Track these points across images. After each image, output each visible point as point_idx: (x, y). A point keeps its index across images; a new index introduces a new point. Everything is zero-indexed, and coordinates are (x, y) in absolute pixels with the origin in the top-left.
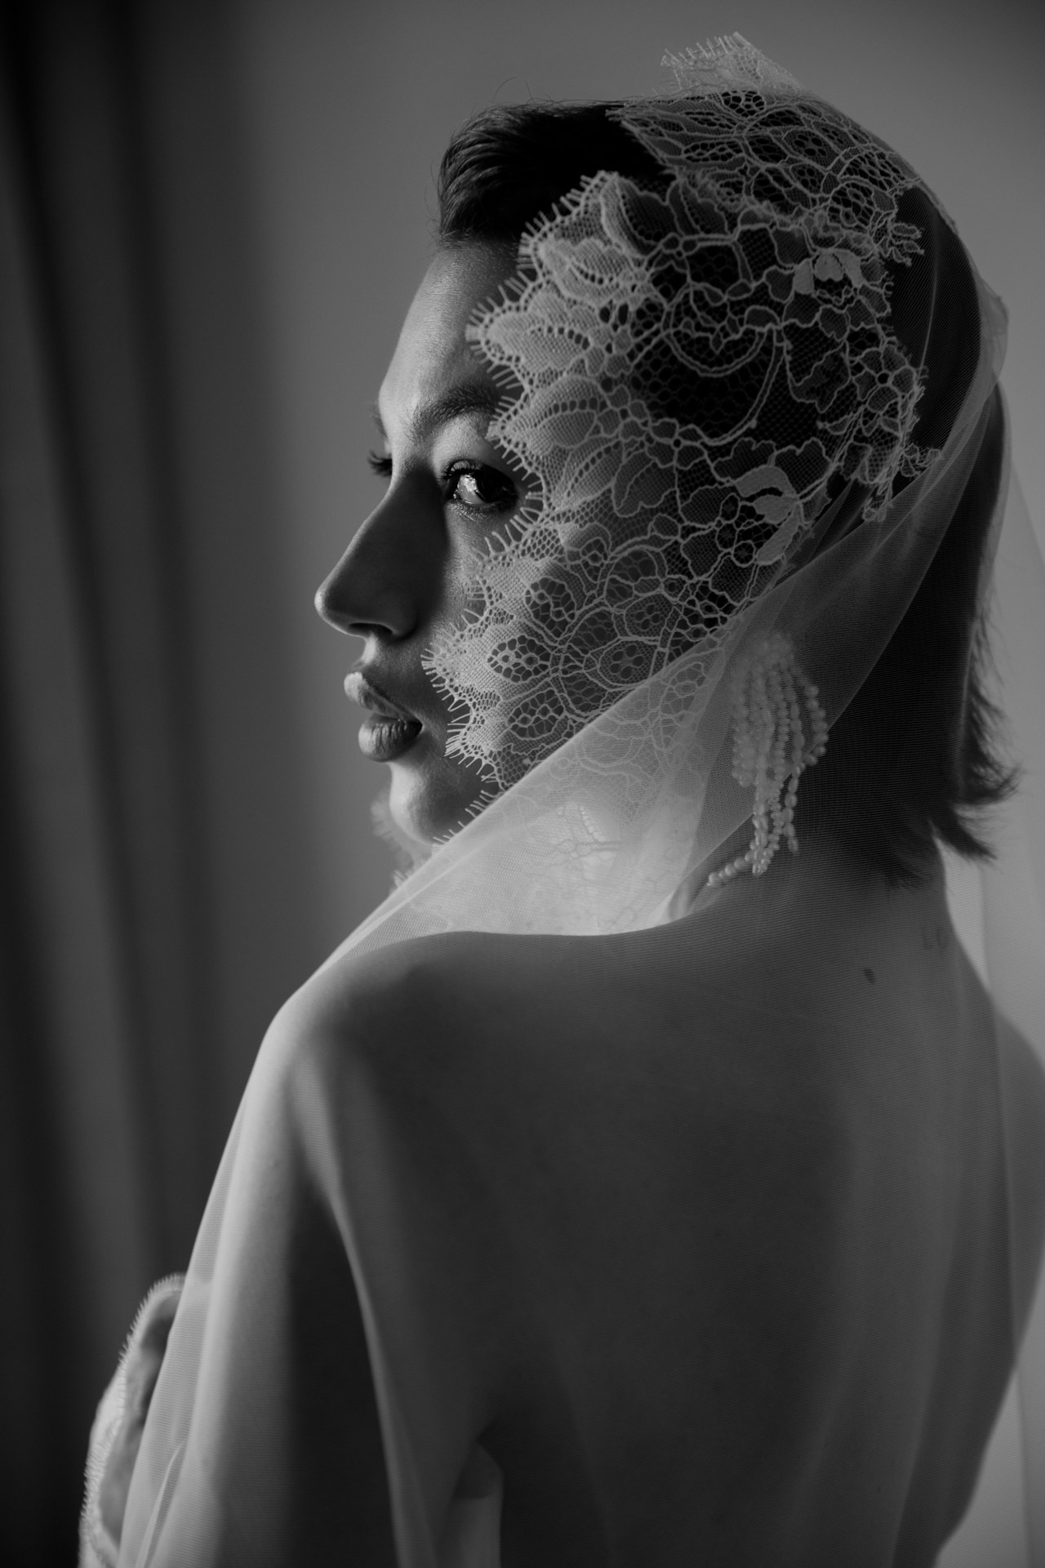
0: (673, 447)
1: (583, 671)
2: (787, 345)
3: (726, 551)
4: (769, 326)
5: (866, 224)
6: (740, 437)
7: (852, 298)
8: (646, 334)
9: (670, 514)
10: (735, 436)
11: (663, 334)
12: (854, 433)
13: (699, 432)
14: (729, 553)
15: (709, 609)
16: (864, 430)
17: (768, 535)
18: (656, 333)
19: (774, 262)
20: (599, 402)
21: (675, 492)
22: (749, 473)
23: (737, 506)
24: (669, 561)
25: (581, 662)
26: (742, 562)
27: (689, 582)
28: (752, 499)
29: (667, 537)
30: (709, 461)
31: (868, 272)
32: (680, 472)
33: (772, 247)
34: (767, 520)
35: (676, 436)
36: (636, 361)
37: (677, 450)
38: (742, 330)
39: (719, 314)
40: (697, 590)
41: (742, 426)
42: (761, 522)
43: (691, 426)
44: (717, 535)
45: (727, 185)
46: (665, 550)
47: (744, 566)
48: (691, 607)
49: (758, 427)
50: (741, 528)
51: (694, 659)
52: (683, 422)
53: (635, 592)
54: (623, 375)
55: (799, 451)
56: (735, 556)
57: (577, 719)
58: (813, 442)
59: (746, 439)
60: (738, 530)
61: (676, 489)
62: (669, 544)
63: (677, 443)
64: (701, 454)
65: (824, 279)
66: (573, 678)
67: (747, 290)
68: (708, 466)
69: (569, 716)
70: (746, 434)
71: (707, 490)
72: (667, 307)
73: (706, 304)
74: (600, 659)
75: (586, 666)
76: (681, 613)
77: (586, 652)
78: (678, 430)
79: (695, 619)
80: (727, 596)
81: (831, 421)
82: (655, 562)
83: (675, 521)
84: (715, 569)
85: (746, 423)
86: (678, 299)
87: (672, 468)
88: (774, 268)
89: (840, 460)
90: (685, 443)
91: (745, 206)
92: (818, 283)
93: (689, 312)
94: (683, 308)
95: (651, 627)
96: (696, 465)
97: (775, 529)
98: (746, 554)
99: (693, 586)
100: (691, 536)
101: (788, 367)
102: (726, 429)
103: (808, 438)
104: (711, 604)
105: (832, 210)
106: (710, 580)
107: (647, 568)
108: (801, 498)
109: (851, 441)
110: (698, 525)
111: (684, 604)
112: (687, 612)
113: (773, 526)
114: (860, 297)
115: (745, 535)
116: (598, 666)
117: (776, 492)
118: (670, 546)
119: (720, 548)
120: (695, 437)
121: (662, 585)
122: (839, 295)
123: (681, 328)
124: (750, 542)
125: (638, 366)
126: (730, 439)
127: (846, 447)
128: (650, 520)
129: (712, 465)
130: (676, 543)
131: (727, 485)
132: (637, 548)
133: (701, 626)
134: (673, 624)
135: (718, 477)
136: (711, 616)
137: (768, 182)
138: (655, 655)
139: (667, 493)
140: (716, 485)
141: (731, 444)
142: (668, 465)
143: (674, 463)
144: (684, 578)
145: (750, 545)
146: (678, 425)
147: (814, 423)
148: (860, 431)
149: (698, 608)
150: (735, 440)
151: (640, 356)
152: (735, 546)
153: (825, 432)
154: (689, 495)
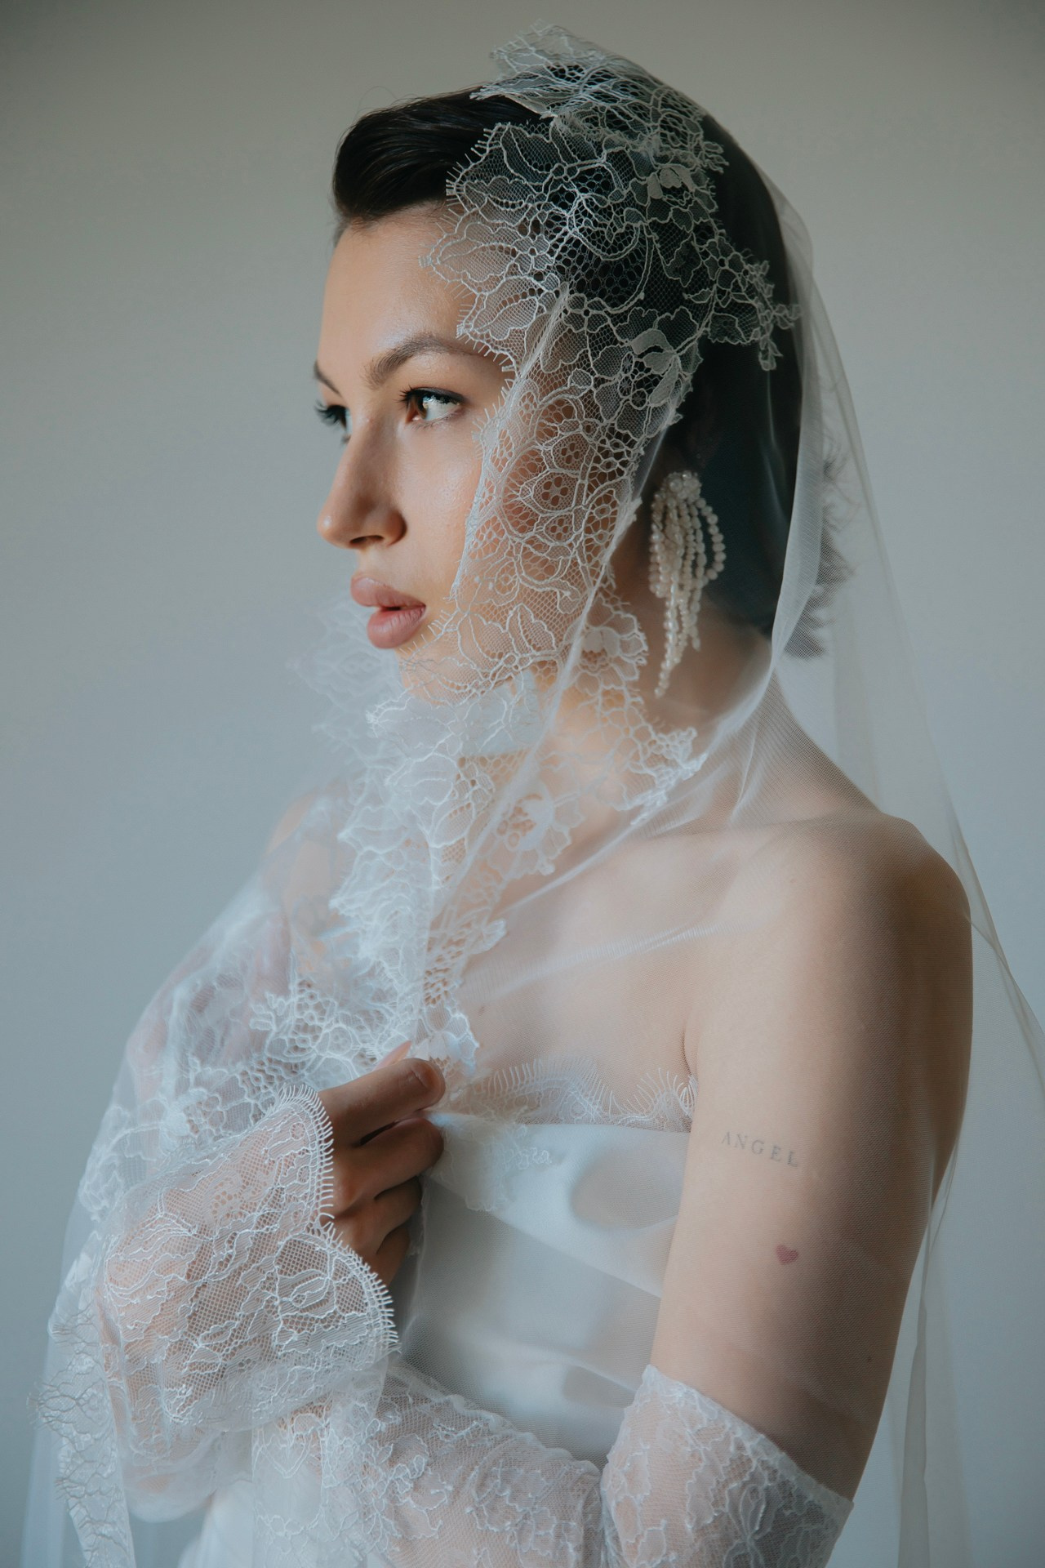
0: (584, 316)
1: (519, 499)
2: (655, 236)
3: (625, 398)
4: (640, 222)
5: (686, 144)
6: (633, 306)
7: (691, 200)
8: (558, 235)
9: (584, 369)
10: (629, 306)
11: (570, 233)
12: (714, 306)
13: (603, 303)
14: (628, 400)
15: (616, 445)
16: (720, 304)
17: (656, 383)
18: (565, 233)
19: (634, 175)
20: (536, 290)
21: (587, 351)
22: (640, 335)
23: (632, 362)
24: (585, 406)
25: (518, 491)
26: (638, 406)
27: (601, 425)
28: (641, 356)
29: (582, 387)
30: (611, 326)
31: (696, 179)
32: (590, 335)
33: (630, 164)
34: (653, 371)
35: (586, 307)
36: (556, 255)
37: (586, 318)
38: (624, 225)
39: (606, 213)
40: (607, 431)
41: (634, 298)
42: (649, 374)
43: (596, 299)
44: (619, 385)
45: (587, 120)
46: (583, 397)
47: (640, 409)
48: (603, 445)
49: (645, 299)
50: (636, 379)
51: (608, 486)
52: (590, 296)
53: (559, 432)
54: (549, 267)
55: (672, 317)
56: (633, 401)
57: (515, 539)
58: (681, 309)
59: (638, 308)
60: (633, 381)
61: (588, 348)
62: (585, 392)
63: (587, 313)
64: (606, 320)
65: (669, 187)
66: (511, 506)
67: (622, 196)
68: (611, 330)
69: (510, 537)
70: (636, 305)
71: (612, 348)
72: (567, 215)
73: (597, 207)
74: (533, 488)
75: (522, 494)
76: (596, 450)
77: (522, 483)
78: (586, 303)
79: (606, 454)
80: (630, 434)
81: (693, 294)
82: (575, 408)
83: (589, 374)
84: (619, 413)
85: (636, 296)
86: (575, 207)
87: (583, 332)
88: (634, 179)
89: (707, 326)
90: (593, 312)
91: (605, 136)
92: (665, 190)
93: (585, 213)
94: (580, 213)
95: (573, 462)
96: (602, 329)
97: (661, 378)
98: (641, 399)
99: (604, 428)
100: (601, 386)
101: (659, 252)
102: (622, 300)
103: (678, 307)
104: (618, 441)
105: (663, 135)
106: (616, 422)
107: (569, 412)
108: (678, 352)
109: (713, 312)
110: (606, 377)
111: (598, 443)
112: (600, 449)
113: (659, 376)
114: (696, 199)
115: (639, 384)
116: (532, 494)
117: (657, 349)
118: (586, 394)
119: (621, 396)
120: (601, 307)
121: (581, 427)
122: (682, 198)
123: (583, 225)
124: (642, 389)
125: (559, 258)
126: (626, 308)
127: (710, 316)
128: (569, 374)
129: (614, 329)
130: (591, 391)
131: (626, 345)
132: (559, 397)
133: (612, 459)
134: (590, 460)
135: (619, 338)
136: (619, 450)
137: (615, 116)
138: (577, 487)
139: (580, 352)
140: (618, 344)
141: (626, 312)
142: (580, 330)
143: (585, 328)
144: (597, 421)
145: (643, 393)
146: (586, 298)
147: (681, 294)
148: (717, 304)
149: (608, 445)
150: (630, 309)
151: (558, 251)
152: (632, 394)
153: (690, 301)
154: (598, 353)
